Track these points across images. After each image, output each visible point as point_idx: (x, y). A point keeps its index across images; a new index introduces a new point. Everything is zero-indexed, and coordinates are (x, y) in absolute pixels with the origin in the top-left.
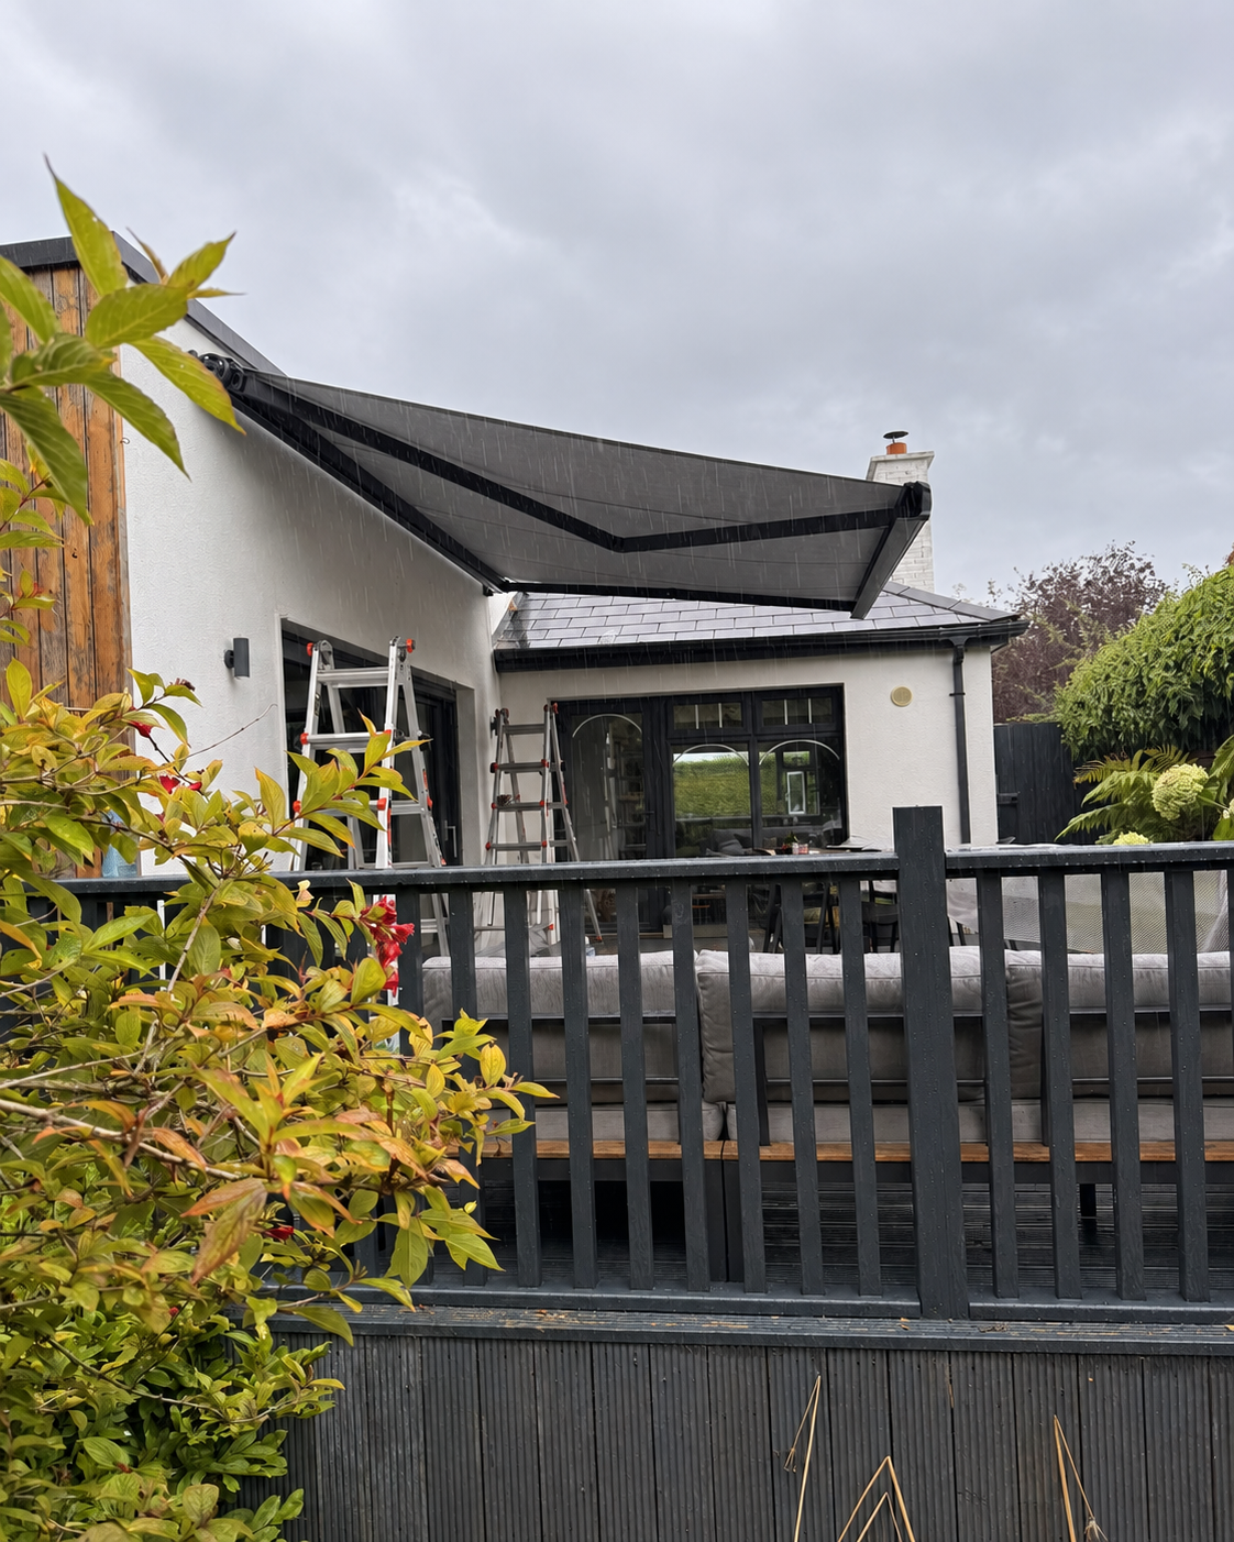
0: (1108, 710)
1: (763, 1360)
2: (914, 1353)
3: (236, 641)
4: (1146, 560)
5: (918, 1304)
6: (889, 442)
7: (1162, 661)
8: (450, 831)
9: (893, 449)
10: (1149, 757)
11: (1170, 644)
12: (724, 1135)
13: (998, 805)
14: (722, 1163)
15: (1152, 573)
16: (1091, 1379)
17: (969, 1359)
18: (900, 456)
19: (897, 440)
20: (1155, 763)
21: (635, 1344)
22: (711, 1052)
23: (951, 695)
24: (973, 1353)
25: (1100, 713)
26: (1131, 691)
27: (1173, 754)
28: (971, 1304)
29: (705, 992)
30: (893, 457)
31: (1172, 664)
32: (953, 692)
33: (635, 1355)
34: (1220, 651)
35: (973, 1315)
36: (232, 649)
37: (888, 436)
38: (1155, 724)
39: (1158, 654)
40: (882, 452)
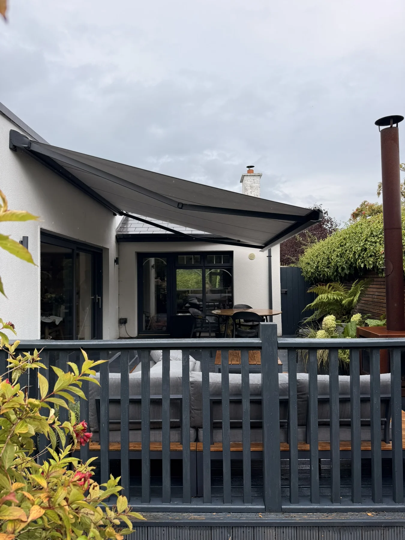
0: (317, 267)
1: (210, 531)
2: (263, 527)
3: (24, 237)
4: (326, 210)
5: (264, 507)
6: (248, 169)
7: (336, 253)
8: (99, 299)
9: (249, 172)
10: (331, 285)
11: (339, 248)
12: (197, 440)
13: (281, 293)
14: (196, 451)
15: (327, 215)
16: (323, 536)
17: (282, 529)
18: (252, 174)
19: (251, 169)
20: (333, 288)
21: (164, 527)
22: (193, 410)
23: (267, 256)
24: (283, 527)
25: (314, 268)
26: (326, 262)
27: (339, 284)
28: (283, 507)
29: (192, 388)
30: (249, 174)
31: (339, 254)
32: (268, 256)
33: (164, 530)
34: (355, 252)
35: (284, 511)
36: (22, 240)
37: (248, 167)
38: (333, 273)
39: (334, 251)
40: (246, 173)
